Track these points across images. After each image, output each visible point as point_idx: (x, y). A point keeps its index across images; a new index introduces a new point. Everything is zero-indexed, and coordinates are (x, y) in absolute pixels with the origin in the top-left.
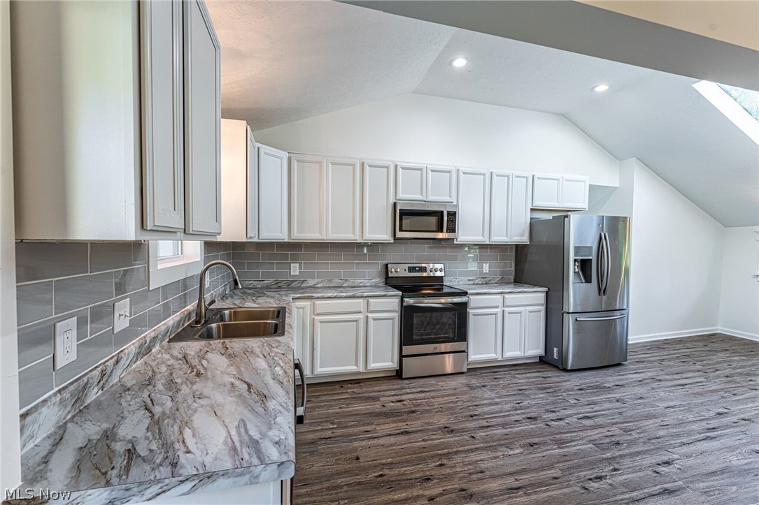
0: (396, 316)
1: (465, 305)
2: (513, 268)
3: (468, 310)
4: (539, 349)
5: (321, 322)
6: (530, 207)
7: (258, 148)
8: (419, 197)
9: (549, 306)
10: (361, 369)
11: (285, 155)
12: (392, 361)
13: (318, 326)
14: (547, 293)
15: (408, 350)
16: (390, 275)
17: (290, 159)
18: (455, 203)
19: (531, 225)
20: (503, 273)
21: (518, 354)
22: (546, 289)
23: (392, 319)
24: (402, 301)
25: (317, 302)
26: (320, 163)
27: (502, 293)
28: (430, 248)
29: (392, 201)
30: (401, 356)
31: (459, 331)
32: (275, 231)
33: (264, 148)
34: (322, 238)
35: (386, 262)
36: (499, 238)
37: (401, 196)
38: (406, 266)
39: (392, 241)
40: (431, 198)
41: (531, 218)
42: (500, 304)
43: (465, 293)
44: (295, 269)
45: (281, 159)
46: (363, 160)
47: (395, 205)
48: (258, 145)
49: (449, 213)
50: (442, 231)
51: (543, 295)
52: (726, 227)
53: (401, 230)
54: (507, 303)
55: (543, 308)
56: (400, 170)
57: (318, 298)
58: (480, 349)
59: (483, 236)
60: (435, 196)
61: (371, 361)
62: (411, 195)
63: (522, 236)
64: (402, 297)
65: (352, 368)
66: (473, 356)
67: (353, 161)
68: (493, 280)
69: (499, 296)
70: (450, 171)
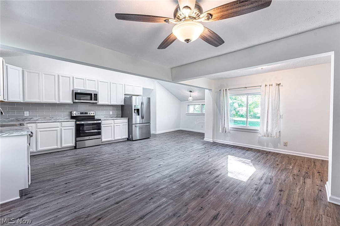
0: (74, 128)
1: (100, 123)
2: (121, 113)
3: (101, 125)
4: (126, 136)
5: (40, 131)
6: (124, 93)
7: (7, 66)
8: (83, 88)
9: (129, 123)
10: (59, 147)
11: (21, 69)
12: (72, 143)
13: (39, 133)
14: (128, 119)
15: (78, 139)
16: (72, 115)
17: (23, 71)
18: (97, 91)
19: (125, 99)
20: (117, 114)
21: (119, 138)
22: (128, 118)
23: (72, 129)
24: (76, 123)
25: (38, 124)
26: (39, 73)
27: (113, 119)
28: (89, 106)
29: (72, 89)
30: (76, 141)
32: (16, 98)
33: (9, 66)
34: (40, 101)
35: (71, 111)
36: (114, 103)
37: (75, 87)
38: (79, 112)
39: (72, 103)
40: (88, 89)
41: (125, 97)
42: (113, 123)
43: (100, 120)
44: (27, 114)
45: (19, 70)
46: (59, 74)
47: (73, 90)
48: (7, 64)
49: (94, 94)
50: (92, 100)
51: (127, 120)
52: (181, 101)
53: (75, 99)
54: (115, 123)
55: (127, 124)
56: (75, 79)
57: (38, 123)
58: (106, 136)
59: (108, 102)
60: (89, 88)
61: (63, 144)
62: (80, 88)
63: (122, 102)
64: (76, 121)
65: (56, 147)
66: (104, 140)
67: (54, 74)
68: (114, 116)
69: (112, 121)
70: (95, 81)
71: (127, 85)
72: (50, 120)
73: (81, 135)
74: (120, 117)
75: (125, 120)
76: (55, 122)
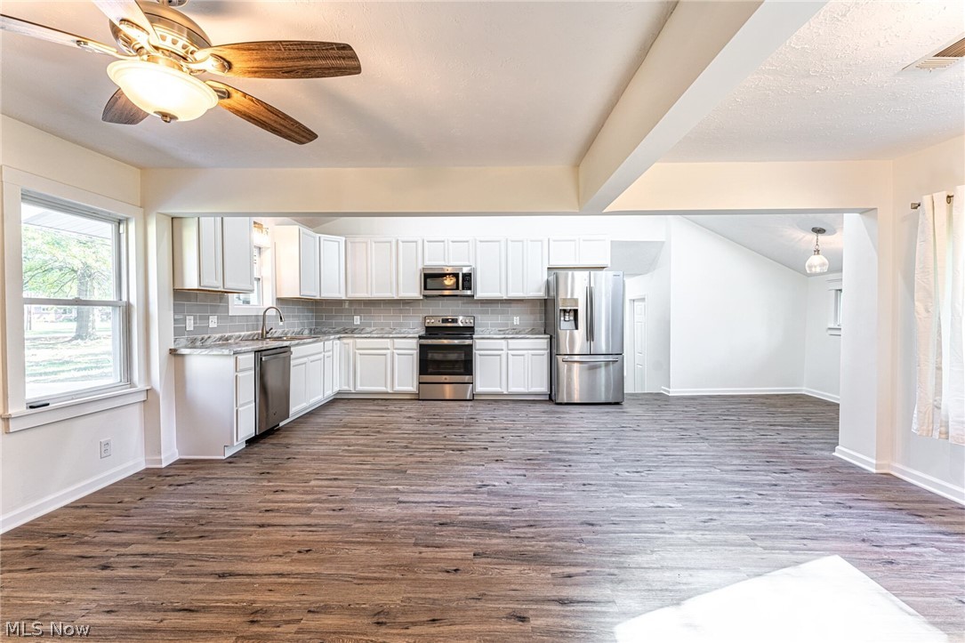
0: (415, 353)
1: (470, 347)
2: (543, 321)
3: (474, 351)
4: (543, 386)
5: (360, 355)
6: (546, 266)
7: (319, 237)
8: (442, 263)
10: (389, 390)
11: (343, 239)
12: (412, 387)
13: (358, 357)
14: (551, 339)
15: (425, 378)
16: (427, 325)
17: (346, 241)
18: (472, 267)
19: (547, 282)
20: (534, 325)
21: (522, 390)
22: (549, 336)
23: (412, 355)
24: (419, 341)
25: (358, 340)
26: (366, 243)
27: (504, 338)
29: (420, 267)
30: (420, 383)
31: (466, 366)
32: (333, 291)
33: (324, 237)
34: (368, 296)
35: (425, 315)
36: (515, 293)
37: (427, 262)
38: (440, 319)
39: (422, 298)
40: (452, 263)
41: (548, 276)
42: (504, 347)
43: (471, 338)
44: (357, 320)
45: (340, 243)
46: (397, 239)
47: (422, 269)
49: (464, 275)
50: (458, 289)
51: (546, 342)
53: (426, 289)
54: (510, 347)
55: (546, 352)
56: (426, 244)
57: (358, 337)
58: (486, 380)
59: (500, 292)
60: (455, 260)
61: (397, 385)
62: (436, 261)
63: (539, 291)
65: (382, 389)
66: (479, 389)
67: (388, 239)
68: (524, 330)
69: (503, 341)
70: (467, 242)
71: (554, 241)
72: (390, 333)
73: (430, 370)
74: (541, 334)
75: (543, 342)
76: (382, 338)
